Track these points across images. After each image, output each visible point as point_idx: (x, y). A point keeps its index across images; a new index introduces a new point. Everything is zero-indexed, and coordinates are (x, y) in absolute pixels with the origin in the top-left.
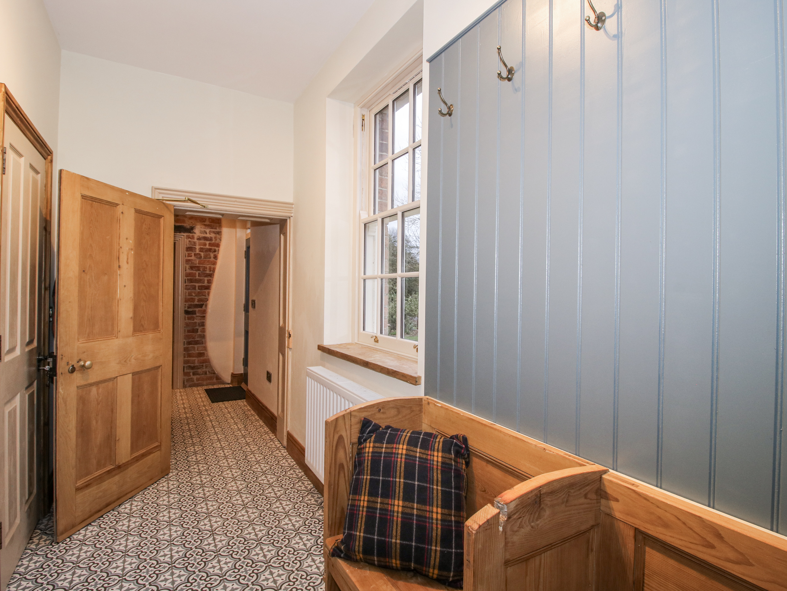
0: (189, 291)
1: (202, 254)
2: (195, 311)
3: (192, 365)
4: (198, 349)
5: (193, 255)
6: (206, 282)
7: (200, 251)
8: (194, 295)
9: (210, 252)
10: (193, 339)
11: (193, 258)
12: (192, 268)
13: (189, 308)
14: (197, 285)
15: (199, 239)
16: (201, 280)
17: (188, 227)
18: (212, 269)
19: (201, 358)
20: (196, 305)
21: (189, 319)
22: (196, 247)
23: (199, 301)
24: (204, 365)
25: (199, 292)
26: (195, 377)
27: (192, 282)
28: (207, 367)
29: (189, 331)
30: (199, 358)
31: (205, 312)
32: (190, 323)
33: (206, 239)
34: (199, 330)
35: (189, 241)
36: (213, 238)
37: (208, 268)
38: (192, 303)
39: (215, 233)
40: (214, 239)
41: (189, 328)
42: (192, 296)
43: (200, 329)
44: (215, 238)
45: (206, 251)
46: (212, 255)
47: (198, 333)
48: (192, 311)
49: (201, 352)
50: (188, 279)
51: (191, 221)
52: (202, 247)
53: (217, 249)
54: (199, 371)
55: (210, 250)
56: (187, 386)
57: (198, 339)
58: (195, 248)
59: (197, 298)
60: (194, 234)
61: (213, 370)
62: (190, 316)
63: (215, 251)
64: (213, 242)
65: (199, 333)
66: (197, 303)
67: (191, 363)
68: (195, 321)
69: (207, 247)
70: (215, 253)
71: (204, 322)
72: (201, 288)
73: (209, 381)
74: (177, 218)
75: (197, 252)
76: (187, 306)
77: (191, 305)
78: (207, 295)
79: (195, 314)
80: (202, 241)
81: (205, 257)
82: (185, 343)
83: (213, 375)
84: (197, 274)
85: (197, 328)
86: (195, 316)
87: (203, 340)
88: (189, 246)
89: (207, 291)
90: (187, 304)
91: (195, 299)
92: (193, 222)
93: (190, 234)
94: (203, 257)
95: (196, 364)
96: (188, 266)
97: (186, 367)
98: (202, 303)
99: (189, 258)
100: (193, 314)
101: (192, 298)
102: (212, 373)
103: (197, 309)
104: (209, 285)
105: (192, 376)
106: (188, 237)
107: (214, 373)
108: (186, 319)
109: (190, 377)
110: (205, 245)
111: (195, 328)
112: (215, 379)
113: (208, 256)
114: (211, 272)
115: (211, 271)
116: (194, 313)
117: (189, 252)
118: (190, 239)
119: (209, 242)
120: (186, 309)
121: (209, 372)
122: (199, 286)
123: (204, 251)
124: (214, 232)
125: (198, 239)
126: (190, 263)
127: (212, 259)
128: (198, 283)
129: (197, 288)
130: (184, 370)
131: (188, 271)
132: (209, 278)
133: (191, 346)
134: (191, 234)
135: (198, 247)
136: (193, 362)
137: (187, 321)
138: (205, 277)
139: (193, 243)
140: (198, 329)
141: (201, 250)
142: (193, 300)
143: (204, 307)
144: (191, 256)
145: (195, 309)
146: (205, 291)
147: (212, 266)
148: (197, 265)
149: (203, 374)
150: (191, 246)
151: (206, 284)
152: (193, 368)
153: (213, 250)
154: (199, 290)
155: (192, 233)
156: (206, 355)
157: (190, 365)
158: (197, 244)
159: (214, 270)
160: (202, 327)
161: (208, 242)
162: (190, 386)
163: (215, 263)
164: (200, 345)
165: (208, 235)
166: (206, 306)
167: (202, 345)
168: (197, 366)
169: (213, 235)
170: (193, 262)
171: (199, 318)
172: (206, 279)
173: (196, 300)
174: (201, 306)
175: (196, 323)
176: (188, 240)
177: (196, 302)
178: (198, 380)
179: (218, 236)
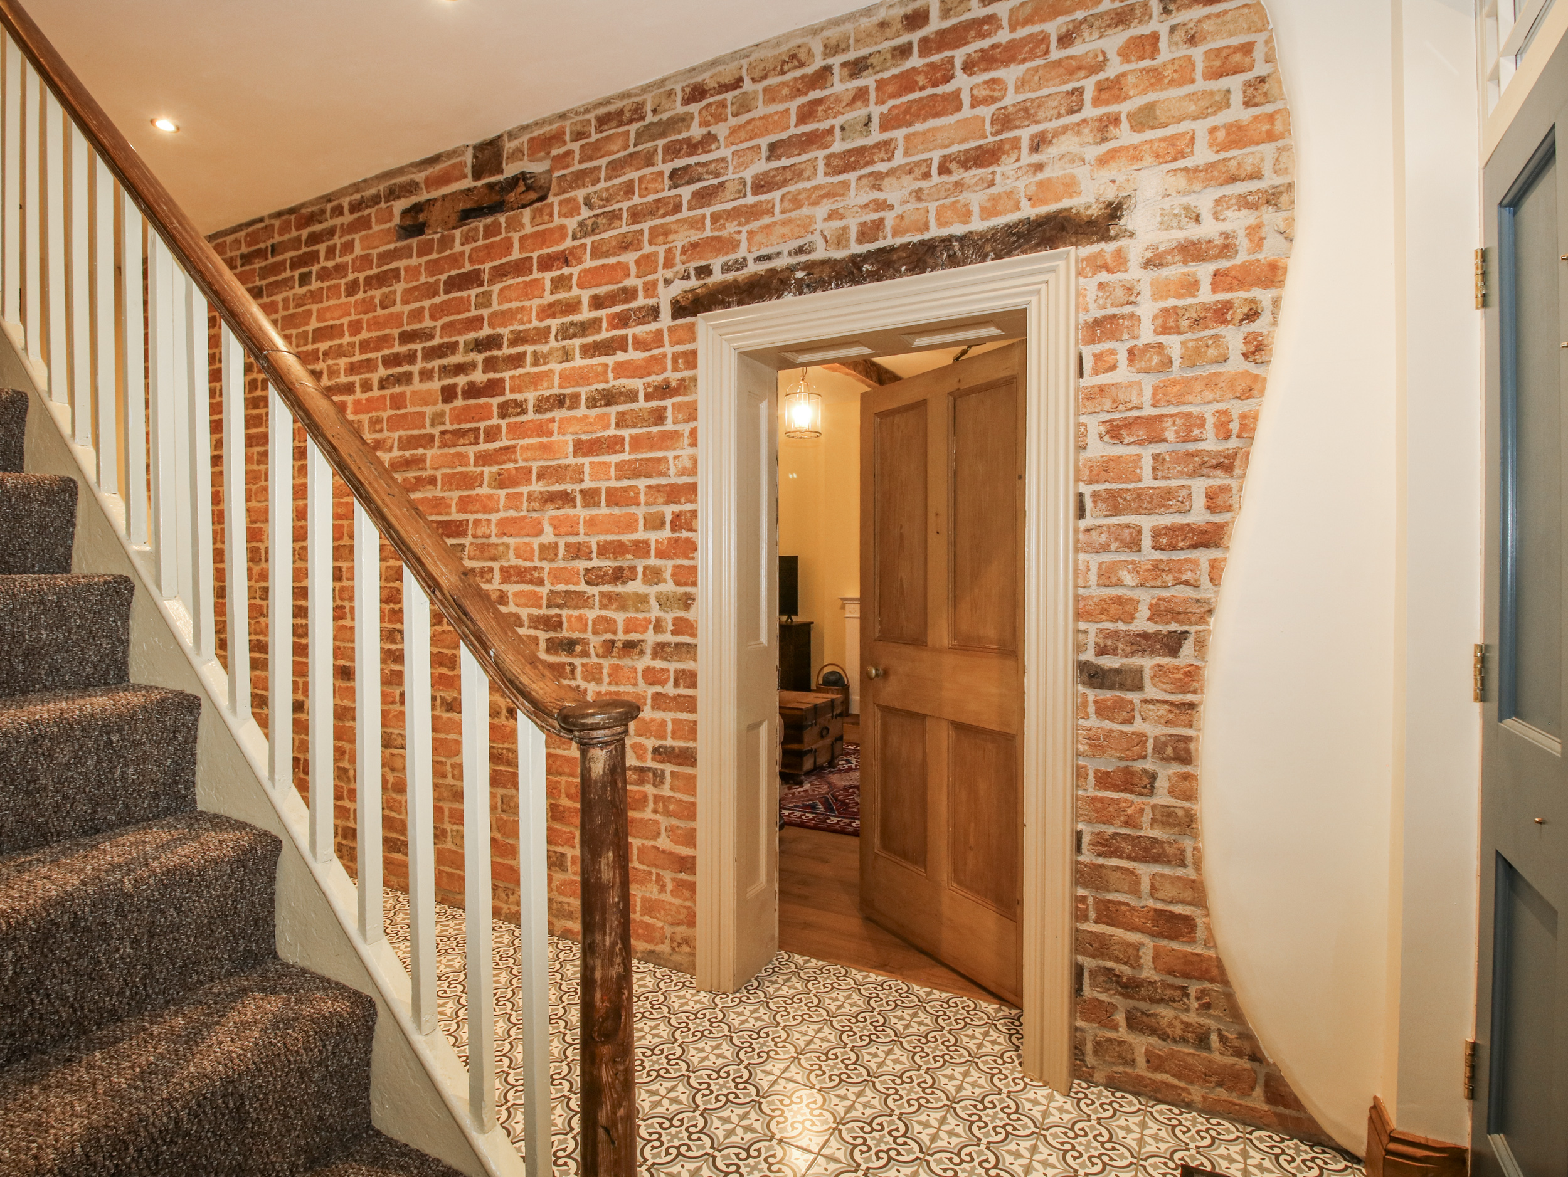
0: (1106, 558)
1: (1174, 344)
2: (1140, 672)
3: (1126, 970)
4: (1153, 887)
5: (1122, 357)
6: (1199, 501)
7: (1165, 330)
8: (1129, 579)
9: (1225, 322)
10: (1126, 824)
11: (1123, 374)
12: (1115, 431)
13: (1102, 651)
14: (1147, 523)
15: (1154, 262)
16: (1168, 494)
17: (1095, 211)
18: (1235, 427)
19: (1175, 945)
20: (1145, 636)
21: (1102, 710)
22: (1138, 311)
23: (1157, 612)
24: (1194, 989)
25: (1156, 566)
26: (1141, 1044)
27: (1116, 511)
28: (1207, 1006)
29: (1104, 780)
30: (1163, 942)
31: (1191, 678)
32: (1108, 734)
33: (1191, 251)
34: (1162, 784)
35: (1101, 286)
36: (1241, 233)
37: (1210, 421)
38: (1121, 626)
39: (1249, 206)
40: (1243, 243)
41: (1108, 764)
42: (1119, 584)
43: (1166, 774)
44: (1255, 233)
45: (1198, 323)
46: (1234, 338)
47: (1154, 800)
48: (1117, 671)
49: (1178, 909)
50: (1095, 494)
51: (1105, 174)
52: (1171, 302)
53: (1264, 296)
54: (1165, 1013)
55: (1221, 313)
56: (1099, 1076)
57: (1156, 833)
58: (1132, 316)
59: (1145, 598)
60: (1123, 242)
61: (1247, 1036)
62: (1107, 694)
63: (1252, 315)
64: (1241, 258)
65: (1162, 798)
66: (1151, 628)
67: (1117, 960)
68: (1138, 726)
69: (1206, 295)
70: (1255, 327)
71: (1188, 739)
72: (1168, 539)
73: (1221, 1094)
74: (1040, 176)
75: (1147, 334)
76: (1091, 640)
77: (1115, 635)
78: (1205, 580)
79: (1139, 687)
80: (1174, 271)
81: (1193, 357)
82: (1086, 839)
83: (1245, 1064)
84: (1147, 463)
85: (1149, 765)
86: (1134, 697)
87: (1188, 844)
88: (1100, 314)
89: (1204, 556)
90: (1093, 628)
91: (1135, 603)
92: (1121, 179)
93: (1103, 245)
94: (1177, 362)
95: (1148, 973)
96: (1094, 425)
97: (1092, 973)
98: (1174, 627)
99: (1104, 379)
100: (1122, 686)
101: (1119, 601)
102: (1239, 1053)
103: (1148, 663)
104: (1217, 519)
105: (1123, 1033)
106: (1097, 265)
107: (1256, 1057)
108: (1091, 709)
109: (1112, 1035)
110: (1192, 286)
111: (1138, 765)
112: (1258, 1092)
113: (1212, 352)
114: (1233, 443)
115: (1227, 437)
116: (1130, 680)
117: (1098, 348)
118: (1104, 276)
119: (1211, 267)
120: (1089, 656)
121: (1222, 1038)
122: (1156, 533)
123: (1184, 324)
124: (1246, 203)
125: (1148, 264)
126: (1108, 405)
127: (1236, 364)
128: (1150, 512)
129: (1147, 542)
130: (1078, 989)
131: (1099, 449)
132: (1219, 479)
133: (1114, 862)
134: (1109, 247)
135: (1147, 309)
136: (1131, 955)
137: (1093, 722)
138: (1193, 474)
139: (1120, 292)
140: (1153, 777)
141: (1168, 323)
142: (1123, 608)
143: (1187, 649)
144: (1113, 367)
145: (1135, 661)
146: (1192, 554)
147: (1237, 408)
148: (1148, 411)
149: (1184, 1040)
150: (1111, 311)
151: (1198, 516)
152: (1129, 987)
153: (1241, 311)
154: (1158, 555)
155: (1115, 238)
156: (1200, 933)
157: (1110, 964)
158: (1146, 290)
159: (1248, 426)
160: (1177, 768)
161: (1204, 271)
162: (1113, 1084)
163: (1251, 389)
164: (1167, 870)
165: (1209, 229)
166: (1201, 645)
167: (1180, 872)
168: (1152, 983)
169: (1238, 221)
170: (1122, 396)
171: (1163, 710)
172: (1199, 486)
173: (1144, 612)
174: (1172, 644)
175: (1142, 738)
176: (1090, 285)
177: (1142, 623)
178: (1155, 1062)
179: (1268, 215)
